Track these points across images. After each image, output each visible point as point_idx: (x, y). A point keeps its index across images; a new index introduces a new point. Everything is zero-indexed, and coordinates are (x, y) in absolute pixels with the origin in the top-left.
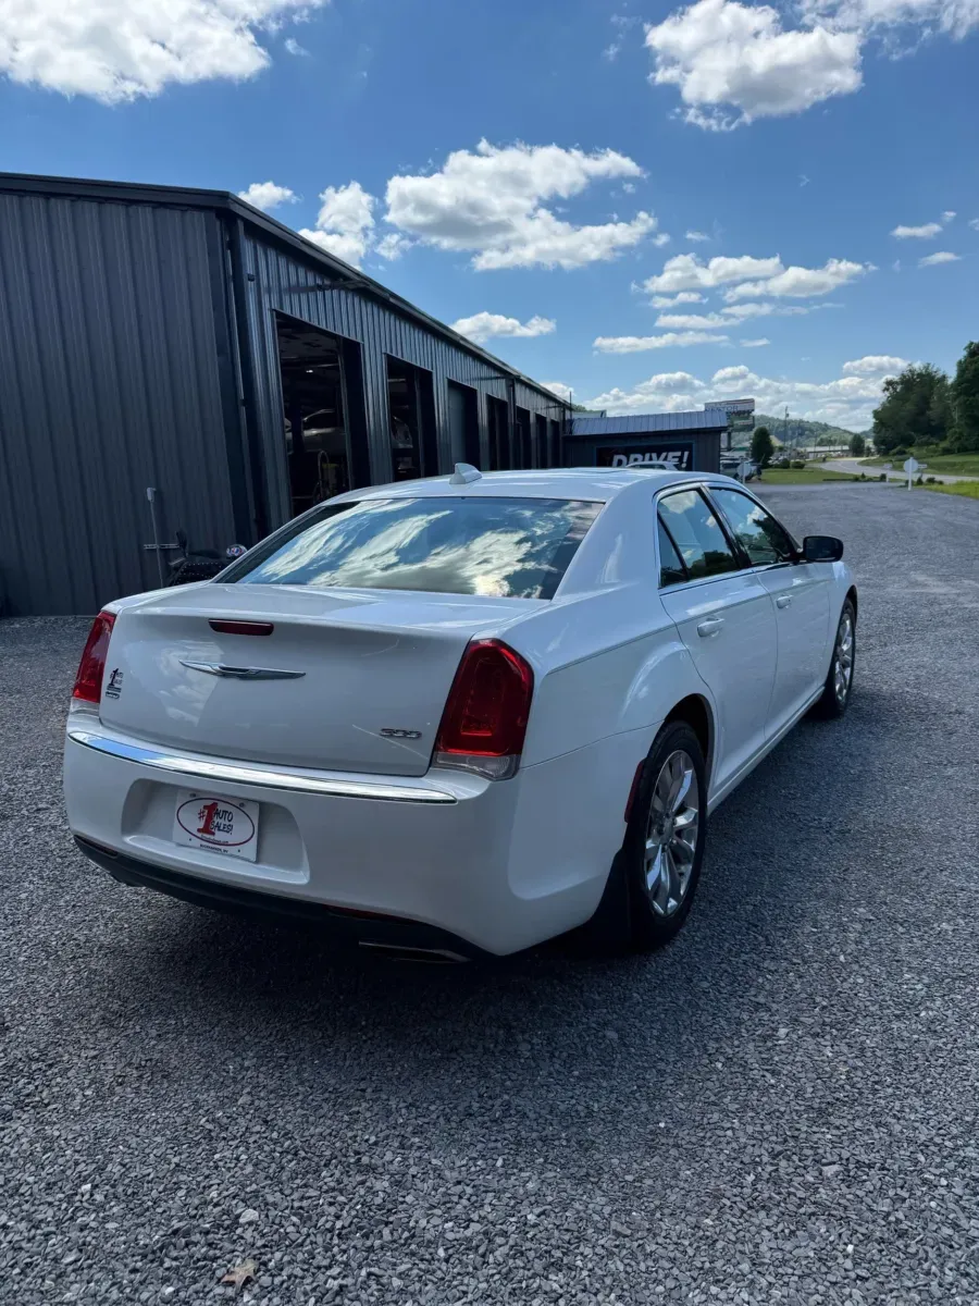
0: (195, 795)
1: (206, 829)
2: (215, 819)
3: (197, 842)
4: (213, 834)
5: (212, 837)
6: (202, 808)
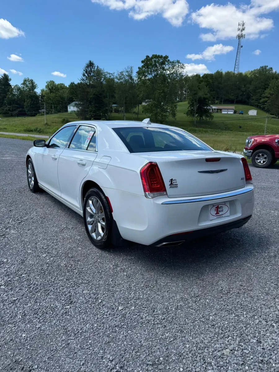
0: (213, 205)
1: (217, 213)
2: (219, 210)
3: (215, 217)
4: (219, 213)
5: (219, 214)
6: (215, 208)
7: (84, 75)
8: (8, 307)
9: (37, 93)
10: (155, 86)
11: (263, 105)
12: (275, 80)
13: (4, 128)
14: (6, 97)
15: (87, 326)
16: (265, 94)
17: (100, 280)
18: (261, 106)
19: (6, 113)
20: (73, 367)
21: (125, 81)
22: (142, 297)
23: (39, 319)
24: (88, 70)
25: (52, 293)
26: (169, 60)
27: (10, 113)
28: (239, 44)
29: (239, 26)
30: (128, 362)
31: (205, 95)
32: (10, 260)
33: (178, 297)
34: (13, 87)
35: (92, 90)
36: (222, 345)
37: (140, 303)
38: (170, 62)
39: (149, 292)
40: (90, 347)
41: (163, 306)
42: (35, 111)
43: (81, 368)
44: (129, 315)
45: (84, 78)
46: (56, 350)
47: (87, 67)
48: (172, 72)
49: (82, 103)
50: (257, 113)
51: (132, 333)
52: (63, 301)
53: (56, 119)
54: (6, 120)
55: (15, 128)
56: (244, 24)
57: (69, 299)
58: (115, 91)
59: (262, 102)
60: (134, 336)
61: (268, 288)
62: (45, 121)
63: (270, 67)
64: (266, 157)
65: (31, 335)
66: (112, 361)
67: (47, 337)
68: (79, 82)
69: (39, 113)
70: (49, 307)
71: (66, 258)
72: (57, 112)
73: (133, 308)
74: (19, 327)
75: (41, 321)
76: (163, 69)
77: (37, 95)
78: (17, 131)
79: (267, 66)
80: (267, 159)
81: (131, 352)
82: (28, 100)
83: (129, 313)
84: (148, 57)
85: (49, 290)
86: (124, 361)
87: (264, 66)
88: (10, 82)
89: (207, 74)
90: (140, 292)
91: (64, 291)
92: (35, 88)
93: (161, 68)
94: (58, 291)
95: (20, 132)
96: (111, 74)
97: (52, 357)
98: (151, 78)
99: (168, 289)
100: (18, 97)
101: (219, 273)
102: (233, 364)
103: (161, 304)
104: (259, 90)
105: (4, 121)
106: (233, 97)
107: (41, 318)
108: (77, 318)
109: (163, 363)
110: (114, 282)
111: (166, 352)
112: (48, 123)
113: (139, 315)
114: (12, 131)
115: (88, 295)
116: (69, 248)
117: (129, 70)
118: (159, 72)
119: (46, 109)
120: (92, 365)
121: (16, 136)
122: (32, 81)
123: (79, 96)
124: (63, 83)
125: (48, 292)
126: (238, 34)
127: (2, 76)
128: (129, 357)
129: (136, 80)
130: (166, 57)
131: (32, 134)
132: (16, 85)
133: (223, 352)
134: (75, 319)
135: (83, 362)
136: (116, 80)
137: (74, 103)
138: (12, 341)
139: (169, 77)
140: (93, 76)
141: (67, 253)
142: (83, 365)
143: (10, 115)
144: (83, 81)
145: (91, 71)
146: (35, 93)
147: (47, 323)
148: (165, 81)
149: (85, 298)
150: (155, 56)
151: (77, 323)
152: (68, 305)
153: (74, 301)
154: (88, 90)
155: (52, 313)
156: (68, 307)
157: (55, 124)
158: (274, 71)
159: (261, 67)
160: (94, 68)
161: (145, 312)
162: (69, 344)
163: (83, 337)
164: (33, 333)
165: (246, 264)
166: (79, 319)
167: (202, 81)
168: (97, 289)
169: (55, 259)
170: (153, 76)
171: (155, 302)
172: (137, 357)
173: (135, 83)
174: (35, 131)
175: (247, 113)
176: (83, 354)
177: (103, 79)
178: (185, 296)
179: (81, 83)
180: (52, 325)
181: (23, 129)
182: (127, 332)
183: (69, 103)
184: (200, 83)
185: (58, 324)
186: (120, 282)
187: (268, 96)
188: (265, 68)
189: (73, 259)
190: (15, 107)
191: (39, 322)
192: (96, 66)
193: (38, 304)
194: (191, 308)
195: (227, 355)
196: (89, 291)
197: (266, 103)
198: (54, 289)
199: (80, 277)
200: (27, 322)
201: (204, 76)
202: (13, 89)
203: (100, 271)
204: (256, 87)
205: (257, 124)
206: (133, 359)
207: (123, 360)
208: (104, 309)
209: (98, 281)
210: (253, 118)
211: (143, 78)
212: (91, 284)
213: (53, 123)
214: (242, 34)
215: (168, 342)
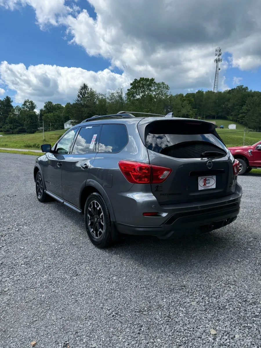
7: (79, 96)
8: (29, 279)
9: (36, 112)
10: (143, 106)
11: (242, 119)
12: (250, 97)
13: (5, 145)
14: (7, 117)
15: (90, 289)
16: (242, 110)
17: (98, 260)
18: (240, 121)
19: (8, 131)
20: (81, 314)
21: (116, 101)
22: (131, 270)
23: (53, 285)
24: (83, 92)
25: (62, 269)
26: (155, 82)
27: (11, 130)
28: (217, 67)
29: (217, 52)
30: (121, 310)
31: (188, 112)
32: (26, 248)
33: (159, 270)
34: (14, 108)
35: (86, 109)
36: (191, 299)
37: (130, 275)
38: (156, 84)
39: (137, 267)
40: (93, 302)
41: (148, 276)
42: (34, 129)
43: (87, 314)
44: (122, 282)
45: (79, 99)
46: (68, 304)
47: (81, 89)
48: (158, 92)
49: (77, 121)
50: (236, 127)
51: (124, 294)
52: (71, 274)
53: (53, 136)
54: (8, 137)
55: (16, 145)
56: (220, 50)
57: (75, 273)
58: (107, 110)
59: (240, 118)
60: (125, 295)
61: (230, 263)
62: (44, 137)
63: (245, 86)
64: (241, 165)
65: (48, 295)
66: (109, 310)
67: (60, 297)
68: (75, 102)
69: (38, 130)
70: (60, 278)
71: (71, 245)
72: (54, 129)
73: (125, 278)
74: (39, 291)
75: (55, 287)
76: (150, 90)
77: (36, 115)
78: (17, 147)
79: (243, 86)
80: (242, 168)
81: (123, 305)
82: (28, 119)
83: (122, 281)
84: (136, 80)
85: (59, 267)
86: (119, 310)
87: (240, 85)
88: (11, 104)
89: (189, 94)
90: (130, 268)
91: (71, 267)
92: (35, 108)
93: (148, 89)
94: (67, 267)
95: (20, 147)
96: (103, 95)
97: (65, 308)
98: (139, 98)
99: (152, 266)
100: (19, 116)
101: (192, 254)
102: (198, 310)
103: (146, 275)
104: (237, 107)
105: (5, 138)
106: (214, 113)
107: (54, 285)
108: (82, 285)
109: (147, 311)
110: (110, 261)
111: (149, 304)
112: (46, 139)
113: (130, 282)
114: (13, 147)
115: (89, 270)
116: (73, 239)
117: (119, 91)
118: (146, 93)
119: (44, 127)
120: (95, 312)
121: (17, 151)
122: (32, 102)
123: (75, 115)
124: (60, 104)
125: (59, 268)
126: (215, 58)
127: (5, 99)
128: (122, 307)
129: (125, 100)
130: (153, 80)
131: (32, 149)
132: (17, 106)
133: (191, 304)
134: (81, 285)
135: (89, 311)
136: (107, 100)
137: (70, 121)
138: (34, 300)
139: (155, 97)
140: (87, 97)
141: (71, 242)
142: (88, 313)
143: (12, 133)
144: (78, 101)
145: (85, 92)
146: (35, 113)
147: (59, 288)
148: (151, 101)
149: (88, 272)
150: (142, 79)
151: (82, 288)
152: (75, 277)
153: (79, 274)
154: (83, 109)
155: (62, 282)
156: (75, 278)
157: (52, 140)
158: (249, 90)
159: (237, 87)
160: (88, 90)
161: (134, 280)
162: (77, 301)
163: (87, 296)
164: (50, 294)
165: (215, 247)
166: (84, 285)
167: (184, 100)
168: (96, 266)
169: (62, 246)
170: (140, 96)
171: (142, 274)
172: (128, 307)
173: (125, 103)
174: (34, 146)
175: (227, 127)
176: (88, 306)
177: (96, 100)
178: (165, 269)
179: (76, 103)
180: (64, 289)
181: (22, 145)
182: (120, 293)
183: (66, 122)
184: (183, 102)
185: (68, 289)
186: (114, 261)
187: (245, 112)
188: (241, 88)
189: (76, 246)
190: (16, 125)
191: (54, 288)
192: (90, 88)
193: (52, 276)
194: (169, 277)
195: (194, 305)
196: (90, 267)
197: (243, 118)
198: (63, 266)
199: (83, 258)
200: (45, 287)
201: (187, 96)
202: (14, 109)
203: (99, 254)
204: (234, 104)
205: (237, 137)
206: (125, 309)
207: (117, 309)
208: (103, 279)
209: (97, 260)
210: (232, 132)
211: (132, 99)
212: (91, 263)
213: (51, 139)
214: (219, 59)
215: (150, 299)
